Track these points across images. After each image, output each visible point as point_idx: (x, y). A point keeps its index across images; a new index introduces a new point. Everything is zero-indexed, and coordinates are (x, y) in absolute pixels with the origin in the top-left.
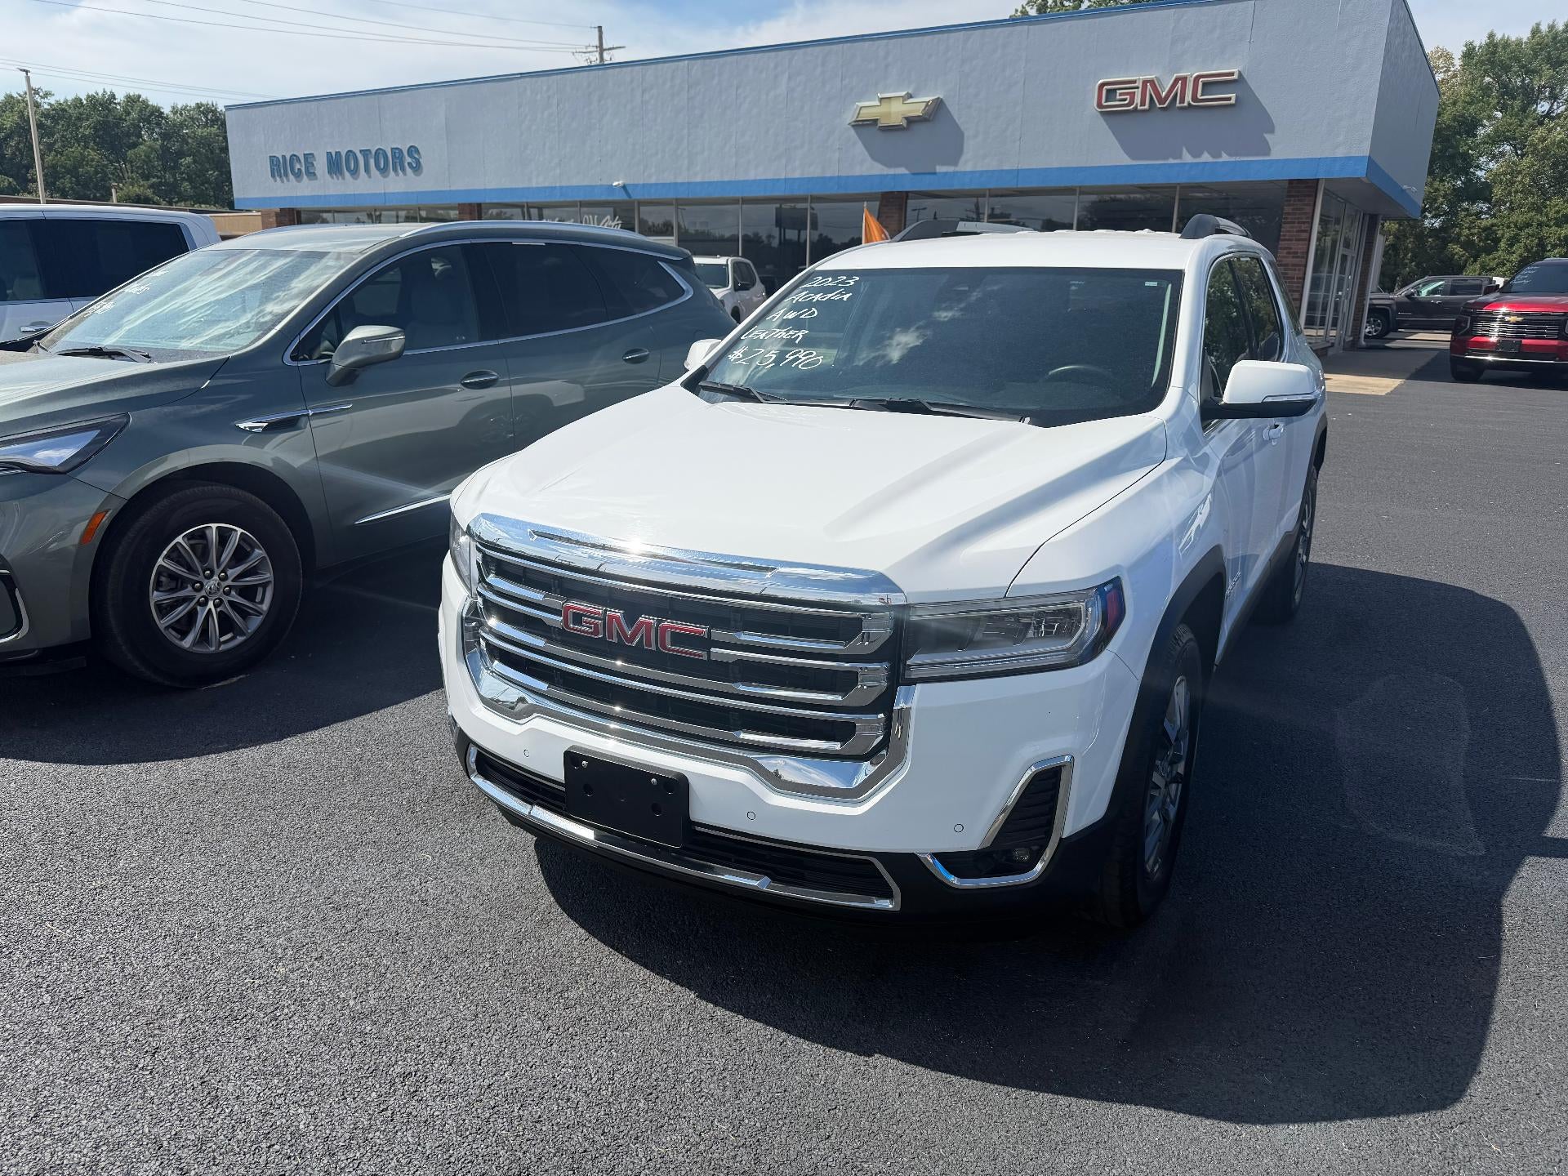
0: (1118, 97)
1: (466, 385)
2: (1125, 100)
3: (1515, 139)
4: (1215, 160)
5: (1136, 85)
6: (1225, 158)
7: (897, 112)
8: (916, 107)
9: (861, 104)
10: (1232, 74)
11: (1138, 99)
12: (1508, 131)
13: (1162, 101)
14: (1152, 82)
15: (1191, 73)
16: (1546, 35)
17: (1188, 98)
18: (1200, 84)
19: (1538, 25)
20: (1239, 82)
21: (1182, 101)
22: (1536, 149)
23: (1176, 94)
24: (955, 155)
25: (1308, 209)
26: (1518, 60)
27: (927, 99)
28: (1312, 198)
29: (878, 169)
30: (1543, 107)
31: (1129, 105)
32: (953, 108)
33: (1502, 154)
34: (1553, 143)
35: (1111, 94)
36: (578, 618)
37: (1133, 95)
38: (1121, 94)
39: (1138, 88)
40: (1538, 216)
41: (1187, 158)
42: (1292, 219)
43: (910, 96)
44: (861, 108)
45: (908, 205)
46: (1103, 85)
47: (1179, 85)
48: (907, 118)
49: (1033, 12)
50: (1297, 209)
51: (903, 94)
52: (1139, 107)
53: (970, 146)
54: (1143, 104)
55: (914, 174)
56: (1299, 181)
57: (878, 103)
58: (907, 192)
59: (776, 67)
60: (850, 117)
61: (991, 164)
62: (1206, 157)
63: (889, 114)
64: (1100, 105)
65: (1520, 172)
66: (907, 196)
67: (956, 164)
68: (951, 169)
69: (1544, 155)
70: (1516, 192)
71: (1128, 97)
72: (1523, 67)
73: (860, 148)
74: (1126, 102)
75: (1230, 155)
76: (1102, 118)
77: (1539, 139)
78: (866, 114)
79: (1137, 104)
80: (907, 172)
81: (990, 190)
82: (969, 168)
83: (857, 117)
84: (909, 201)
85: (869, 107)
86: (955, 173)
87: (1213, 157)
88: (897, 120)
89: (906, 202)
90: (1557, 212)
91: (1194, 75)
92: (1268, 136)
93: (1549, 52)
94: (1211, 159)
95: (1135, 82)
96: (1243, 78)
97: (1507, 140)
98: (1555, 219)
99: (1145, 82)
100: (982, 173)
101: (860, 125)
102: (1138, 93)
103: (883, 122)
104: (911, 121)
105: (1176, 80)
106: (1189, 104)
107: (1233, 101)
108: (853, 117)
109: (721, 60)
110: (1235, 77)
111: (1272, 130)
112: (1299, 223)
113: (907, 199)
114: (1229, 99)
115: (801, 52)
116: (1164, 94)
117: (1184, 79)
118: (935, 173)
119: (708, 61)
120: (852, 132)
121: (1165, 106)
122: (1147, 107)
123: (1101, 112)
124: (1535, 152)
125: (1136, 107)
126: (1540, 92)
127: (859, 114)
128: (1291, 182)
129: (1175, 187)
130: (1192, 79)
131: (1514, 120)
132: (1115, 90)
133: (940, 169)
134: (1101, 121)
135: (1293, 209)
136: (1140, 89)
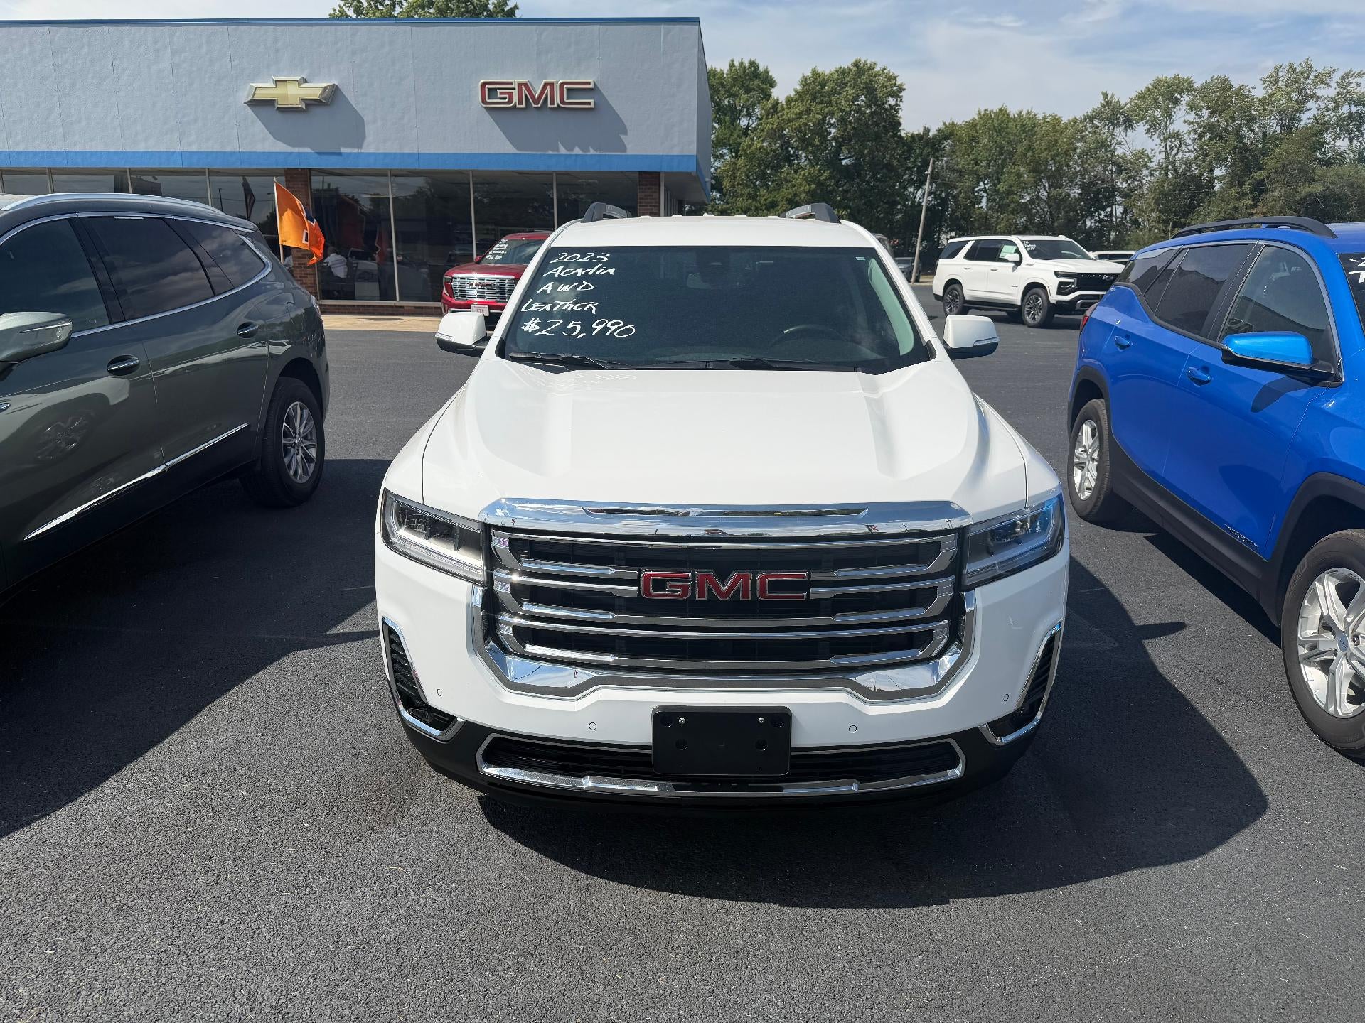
0: (499, 96)
1: (112, 372)
2: (505, 98)
3: (730, 145)
4: (568, 153)
5: (513, 86)
6: (592, 152)
7: (293, 94)
8: (313, 91)
9: (255, 85)
10: (589, 84)
11: (516, 98)
12: (725, 139)
13: (536, 102)
14: (526, 85)
15: (558, 80)
16: (739, 69)
17: (557, 100)
18: (565, 90)
19: (732, 61)
20: (592, 91)
21: (552, 102)
22: (746, 153)
23: (547, 96)
24: (359, 139)
25: (655, 195)
26: (724, 86)
27: (324, 85)
28: (657, 187)
29: (281, 147)
30: (744, 122)
31: (509, 102)
32: (349, 93)
33: (723, 156)
34: (756, 149)
35: (492, 92)
36: (660, 584)
37: (511, 95)
38: (501, 93)
39: (514, 89)
40: (754, 203)
41: (563, 151)
42: (645, 202)
43: (306, 81)
44: (256, 88)
45: (312, 181)
46: (484, 84)
47: (548, 89)
48: (304, 101)
49: (351, 13)
50: (648, 196)
51: (298, 78)
52: (518, 106)
53: (370, 130)
54: (520, 103)
55: (318, 153)
56: (646, 173)
57: (272, 85)
58: (310, 169)
59: (155, 42)
60: (245, 96)
61: (392, 148)
62: (577, 151)
63: (286, 97)
64: (484, 101)
65: (739, 169)
66: (310, 173)
67: (360, 147)
68: (355, 151)
69: (751, 157)
70: (738, 184)
71: (507, 96)
72: (727, 91)
73: (259, 127)
74: (507, 100)
75: (596, 151)
76: (487, 114)
77: (747, 145)
78: (261, 95)
79: (515, 103)
80: (311, 151)
81: (391, 170)
82: (371, 149)
83: (253, 97)
84: (312, 177)
85: (265, 88)
86: (358, 154)
87: (583, 151)
88: (295, 103)
89: (310, 179)
90: (765, 200)
91: (559, 82)
92: (622, 137)
93: (742, 82)
94: (581, 153)
95: (511, 84)
96: (597, 87)
97: (724, 145)
98: (765, 204)
99: (520, 85)
100: (385, 155)
101: (254, 104)
102: (515, 93)
103: (281, 103)
104: (311, 104)
105: (546, 85)
106: (558, 105)
107: (592, 106)
108: (248, 95)
109: (90, 29)
110: (592, 86)
111: (625, 133)
112: (651, 206)
113: (310, 176)
114: (589, 104)
115: (182, 29)
116: (537, 96)
117: (552, 85)
118: (340, 154)
119: (72, 29)
120: (248, 109)
121: (539, 105)
122: (524, 105)
123: (485, 108)
124: (746, 155)
125: (515, 106)
126: (741, 111)
127: (254, 94)
128: (640, 173)
129: (552, 174)
130: (558, 85)
131: (728, 131)
132: (496, 89)
133: (344, 150)
134: (487, 117)
135: (645, 195)
136: (517, 90)
